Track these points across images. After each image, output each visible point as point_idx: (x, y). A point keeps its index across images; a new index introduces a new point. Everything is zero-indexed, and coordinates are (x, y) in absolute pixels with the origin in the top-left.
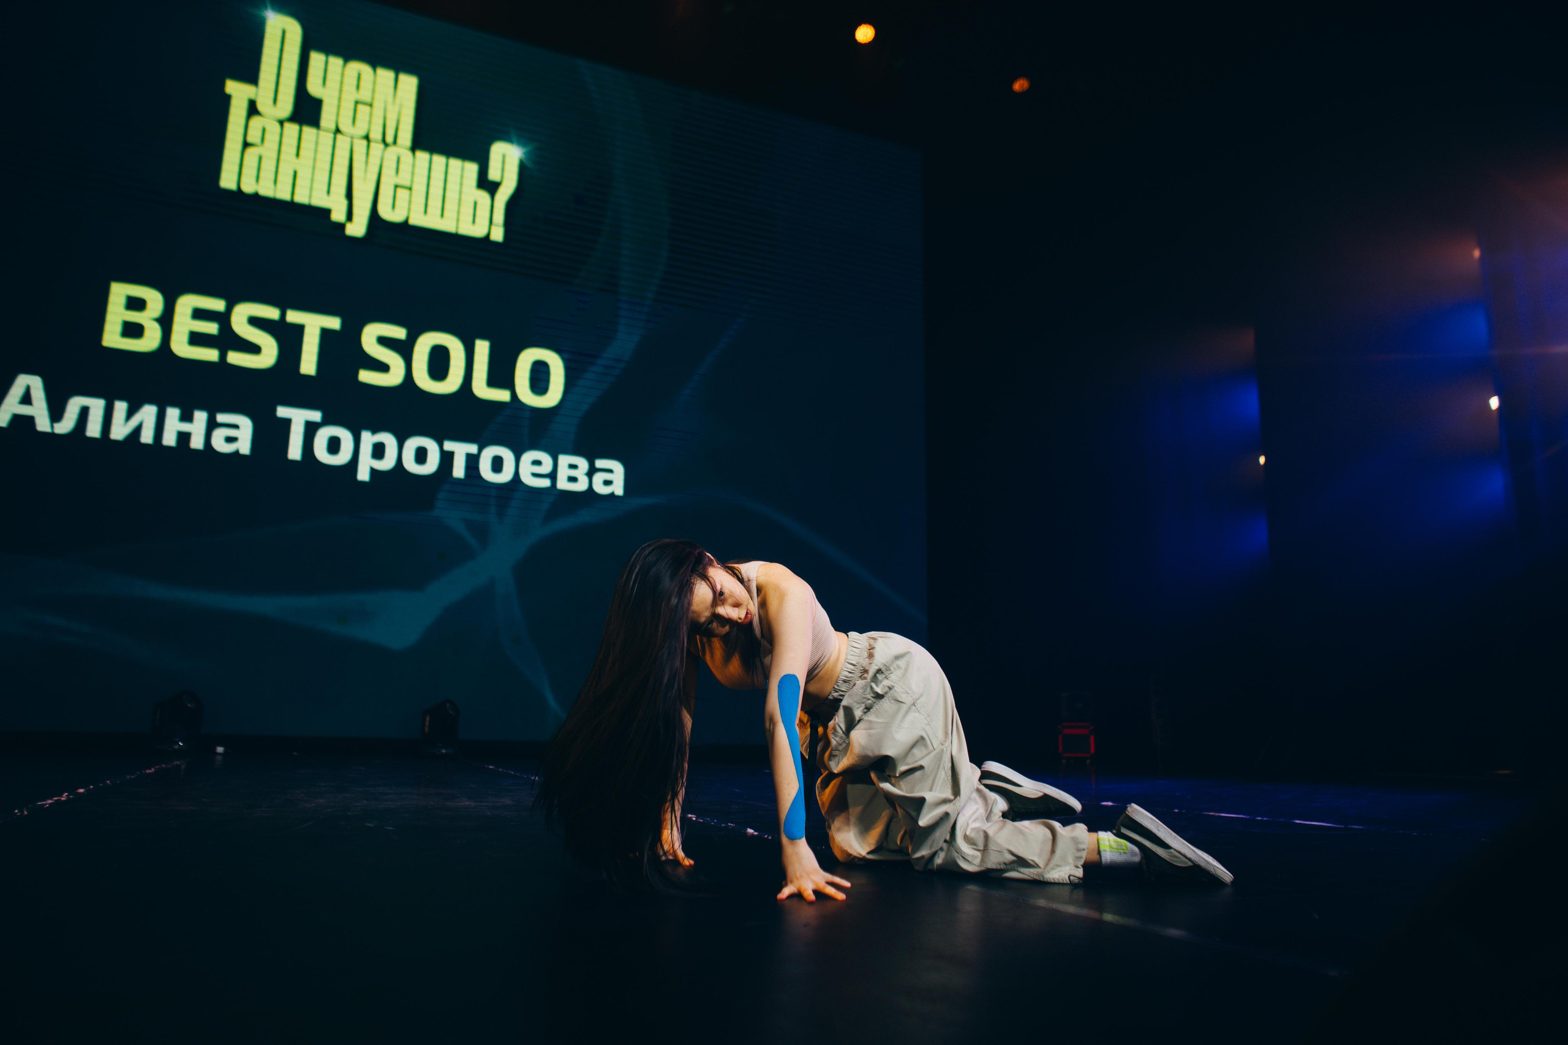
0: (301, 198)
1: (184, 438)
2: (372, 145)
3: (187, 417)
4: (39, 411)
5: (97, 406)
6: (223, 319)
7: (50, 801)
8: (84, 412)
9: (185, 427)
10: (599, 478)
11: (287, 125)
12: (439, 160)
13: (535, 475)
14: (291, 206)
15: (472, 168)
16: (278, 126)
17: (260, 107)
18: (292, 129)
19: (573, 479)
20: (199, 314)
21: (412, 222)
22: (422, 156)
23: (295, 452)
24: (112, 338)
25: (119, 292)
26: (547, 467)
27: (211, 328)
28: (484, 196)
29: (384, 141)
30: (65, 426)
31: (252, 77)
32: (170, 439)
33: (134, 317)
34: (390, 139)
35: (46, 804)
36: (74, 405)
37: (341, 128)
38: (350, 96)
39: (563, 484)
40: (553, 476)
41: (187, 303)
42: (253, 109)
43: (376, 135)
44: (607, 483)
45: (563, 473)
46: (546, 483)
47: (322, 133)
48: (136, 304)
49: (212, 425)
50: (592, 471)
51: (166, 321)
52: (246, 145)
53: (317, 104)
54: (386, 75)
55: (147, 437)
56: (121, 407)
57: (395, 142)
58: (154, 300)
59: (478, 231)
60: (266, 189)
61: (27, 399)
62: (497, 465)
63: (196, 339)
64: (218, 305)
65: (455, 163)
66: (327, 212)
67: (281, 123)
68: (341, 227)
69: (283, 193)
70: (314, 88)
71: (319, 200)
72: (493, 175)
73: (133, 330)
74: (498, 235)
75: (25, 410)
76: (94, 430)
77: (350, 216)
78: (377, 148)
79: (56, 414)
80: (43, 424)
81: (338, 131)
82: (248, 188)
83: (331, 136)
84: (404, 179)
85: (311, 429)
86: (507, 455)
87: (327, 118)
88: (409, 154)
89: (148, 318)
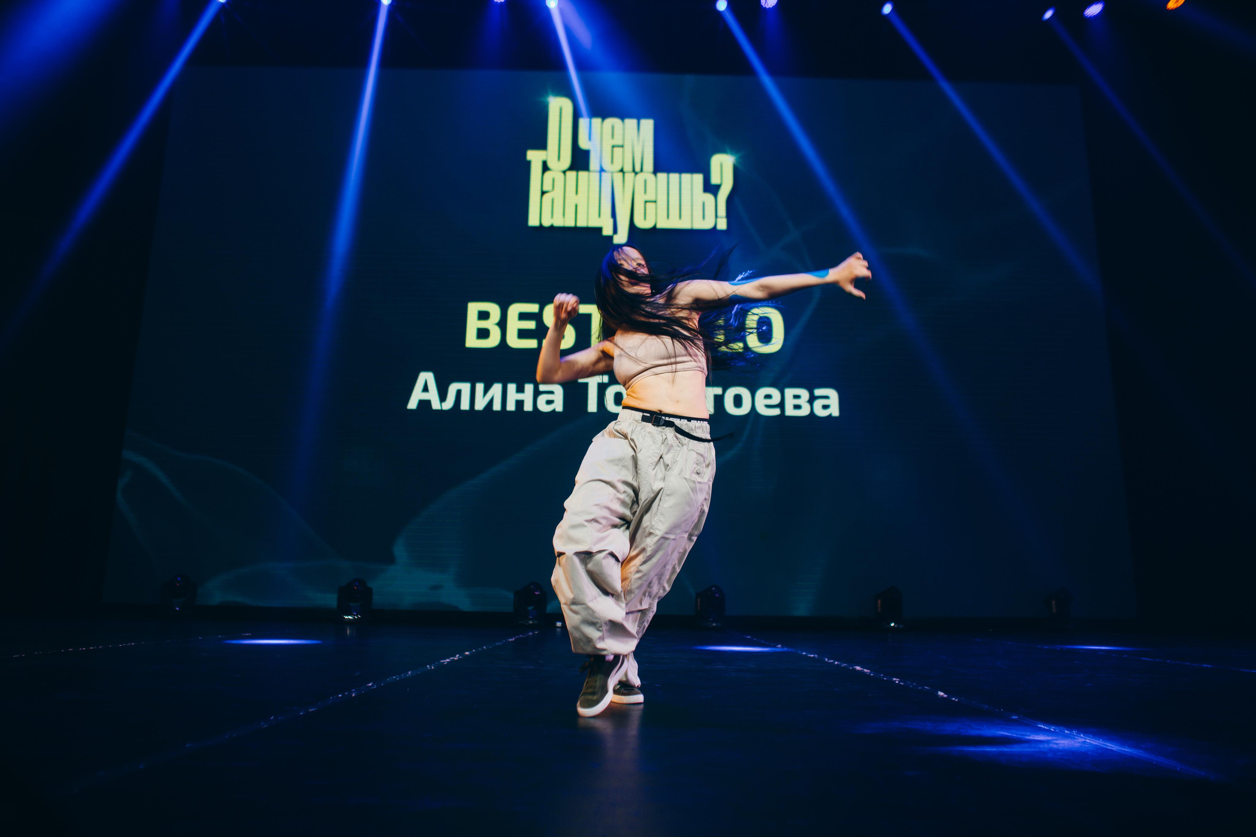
0: (582, 223)
1: (520, 404)
2: (626, 175)
3: (520, 390)
4: (433, 395)
5: (465, 387)
6: (537, 317)
7: (448, 660)
8: (459, 393)
9: (520, 396)
10: (818, 404)
11: (569, 173)
12: (674, 177)
13: (768, 406)
14: (575, 230)
15: (699, 178)
16: (562, 175)
17: (550, 165)
18: (572, 175)
19: (797, 407)
20: (523, 316)
21: (659, 226)
22: (662, 176)
23: (592, 406)
24: (472, 341)
25: (474, 308)
26: (776, 399)
27: (531, 325)
28: (709, 197)
29: (634, 170)
30: (448, 405)
31: (542, 145)
32: (511, 407)
33: (483, 324)
34: (638, 169)
35: (445, 662)
36: (453, 388)
37: (605, 167)
38: (608, 143)
39: (790, 412)
40: (781, 405)
41: (515, 309)
42: (545, 168)
43: (628, 167)
44: (825, 407)
45: (789, 403)
46: (776, 412)
47: (591, 174)
48: (484, 315)
49: (537, 393)
50: (812, 399)
51: (502, 324)
52: (543, 193)
53: (587, 153)
54: (631, 123)
55: (497, 407)
56: (480, 387)
57: (642, 170)
58: (494, 310)
59: (707, 225)
60: (558, 222)
61: (426, 389)
62: (738, 400)
63: (523, 334)
64: (534, 308)
65: (686, 177)
66: (599, 230)
67: (564, 172)
68: (610, 238)
69: (569, 223)
70: (583, 144)
71: (594, 223)
72: (715, 180)
73: (483, 334)
74: (722, 225)
75: (425, 396)
76: (465, 405)
77: (615, 231)
78: (630, 176)
79: (443, 397)
80: (436, 405)
81: (602, 170)
82: (546, 223)
83: (598, 175)
84: (650, 196)
85: (602, 388)
86: (745, 393)
87: (594, 164)
88: (653, 176)
89: (491, 324)
